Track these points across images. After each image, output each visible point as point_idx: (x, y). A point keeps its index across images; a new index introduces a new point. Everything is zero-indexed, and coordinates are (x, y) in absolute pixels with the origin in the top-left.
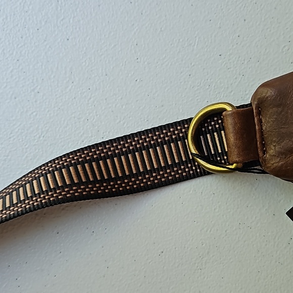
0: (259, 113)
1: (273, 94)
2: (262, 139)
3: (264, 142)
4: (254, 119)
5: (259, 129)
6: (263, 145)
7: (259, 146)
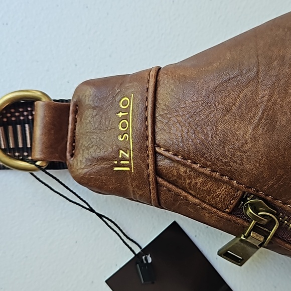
0: (76, 112)
1: (91, 93)
2: (73, 141)
3: (74, 144)
4: (69, 117)
5: (72, 129)
6: (73, 148)
7: (68, 147)
